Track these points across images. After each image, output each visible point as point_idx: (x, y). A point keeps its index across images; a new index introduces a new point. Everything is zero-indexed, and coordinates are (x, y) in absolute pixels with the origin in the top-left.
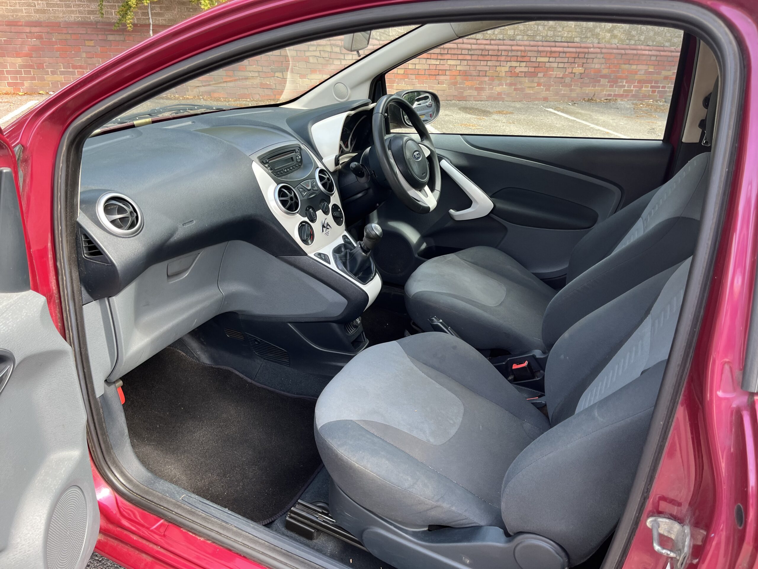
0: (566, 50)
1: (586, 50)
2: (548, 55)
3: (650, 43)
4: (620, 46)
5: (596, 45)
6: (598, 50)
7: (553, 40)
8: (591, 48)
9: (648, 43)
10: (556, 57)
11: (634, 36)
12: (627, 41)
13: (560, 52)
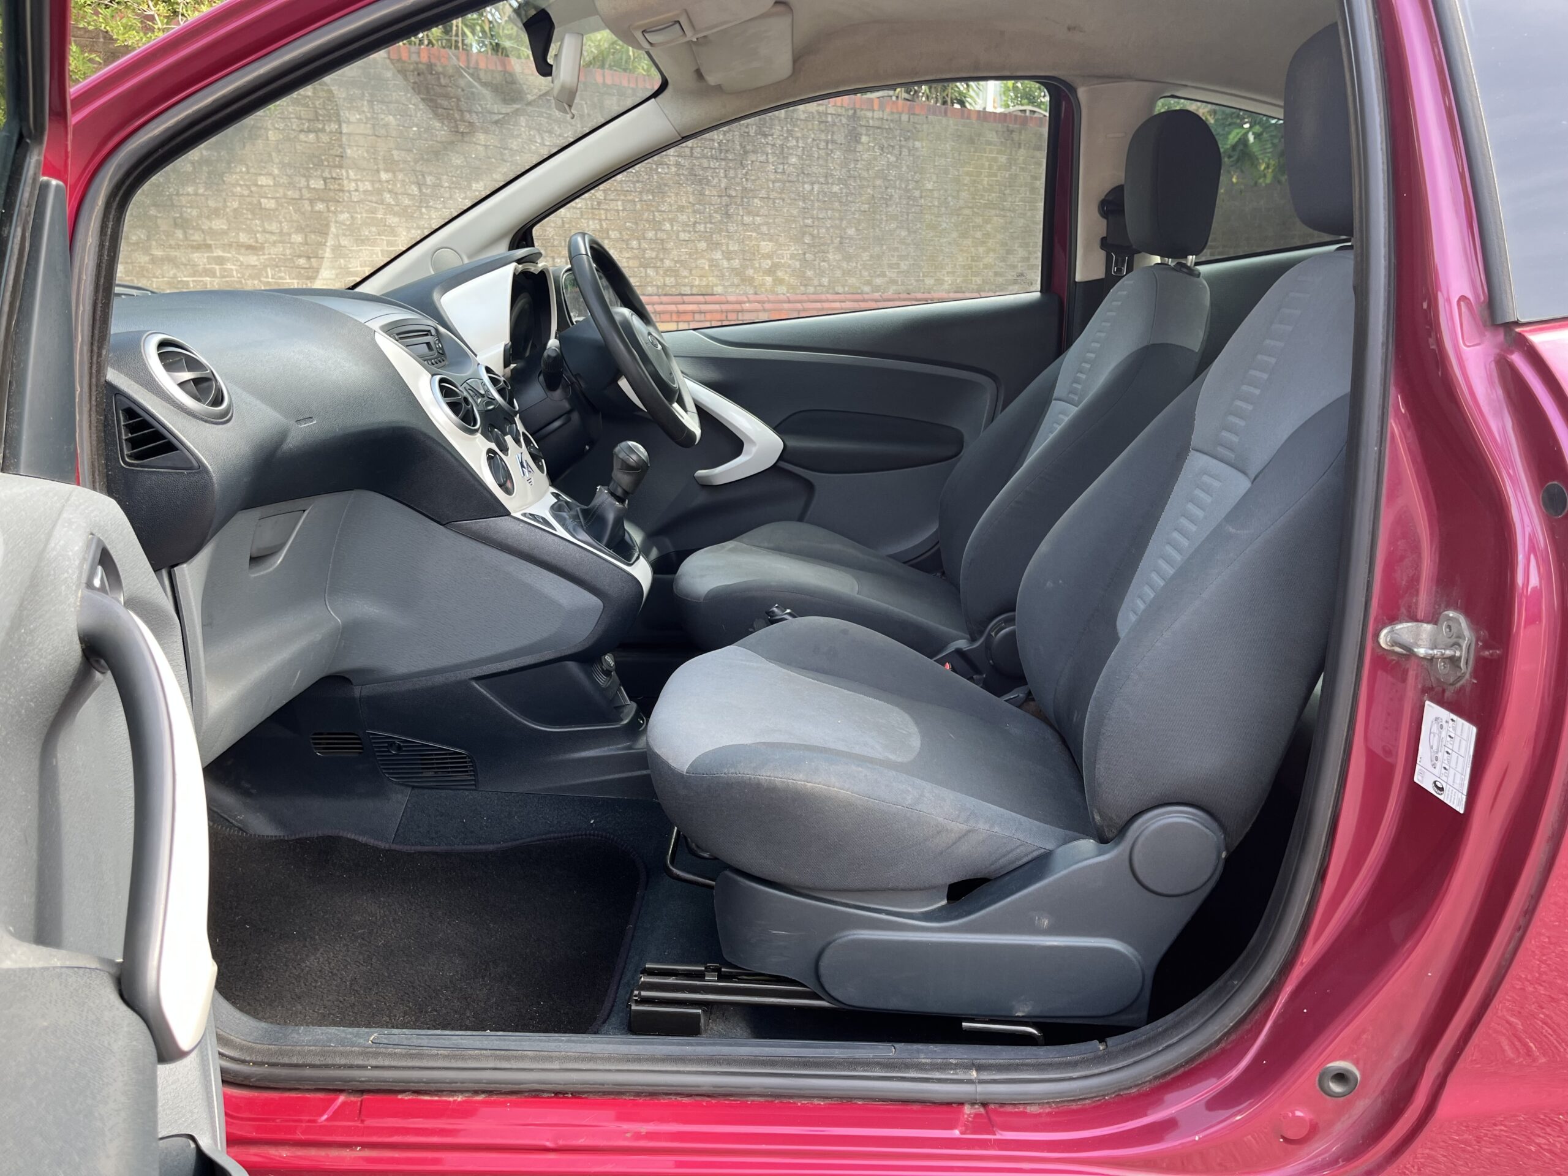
0: (703, 307)
1: (738, 307)
2: (675, 318)
3: (840, 289)
4: (792, 297)
5: (752, 297)
6: (758, 306)
7: (677, 292)
8: (744, 302)
9: (836, 288)
10: (688, 322)
11: (810, 279)
12: (802, 288)
13: (694, 312)
